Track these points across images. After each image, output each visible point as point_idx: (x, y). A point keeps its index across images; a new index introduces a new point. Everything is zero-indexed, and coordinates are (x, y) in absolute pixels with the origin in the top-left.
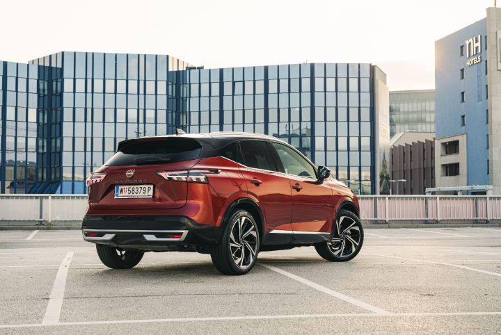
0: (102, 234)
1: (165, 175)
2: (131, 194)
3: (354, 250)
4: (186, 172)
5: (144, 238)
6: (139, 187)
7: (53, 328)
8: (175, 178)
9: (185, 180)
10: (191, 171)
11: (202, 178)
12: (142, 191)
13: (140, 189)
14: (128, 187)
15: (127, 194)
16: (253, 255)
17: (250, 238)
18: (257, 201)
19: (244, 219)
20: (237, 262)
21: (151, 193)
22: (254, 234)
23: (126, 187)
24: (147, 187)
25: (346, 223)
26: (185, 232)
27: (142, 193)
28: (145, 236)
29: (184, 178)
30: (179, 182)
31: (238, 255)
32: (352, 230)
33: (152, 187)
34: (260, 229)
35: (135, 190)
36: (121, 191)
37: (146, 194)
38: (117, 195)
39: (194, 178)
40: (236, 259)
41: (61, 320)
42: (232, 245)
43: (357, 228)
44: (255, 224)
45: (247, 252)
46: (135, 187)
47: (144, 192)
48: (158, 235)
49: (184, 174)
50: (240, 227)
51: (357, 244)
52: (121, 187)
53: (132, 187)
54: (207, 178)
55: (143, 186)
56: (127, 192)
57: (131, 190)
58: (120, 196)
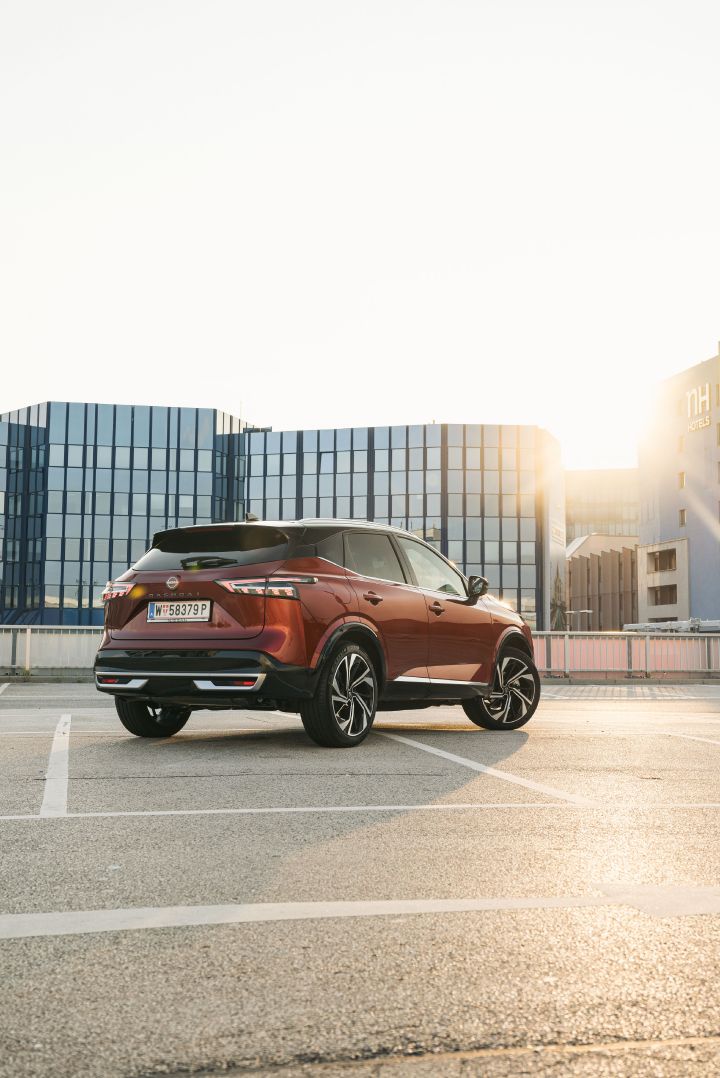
0: (127, 679)
1: (230, 585)
2: (174, 616)
3: (525, 711)
4: (263, 580)
5: (195, 686)
6: (186, 604)
7: (60, 821)
8: (245, 590)
9: (261, 592)
10: (272, 580)
11: (289, 591)
12: (192, 610)
13: (188, 608)
14: (169, 604)
15: (168, 614)
16: (367, 715)
17: (363, 689)
18: (374, 629)
19: (354, 656)
20: (343, 726)
21: (206, 613)
22: (370, 681)
23: (165, 604)
24: (200, 603)
25: (512, 670)
26: (261, 677)
27: (192, 615)
28: (196, 682)
29: (259, 590)
30: (253, 596)
31: (345, 715)
32: (522, 680)
33: (208, 603)
34: (378, 674)
35: (181, 610)
36: (159, 611)
37: (199, 615)
38: (152, 618)
39: (276, 590)
40: (341, 722)
41: (69, 810)
42: (334, 698)
43: (529, 677)
44: (371, 666)
45: (359, 711)
46: (181, 604)
47: (197, 612)
48: (216, 681)
49: (260, 584)
50: (348, 669)
51: (531, 703)
52: (158, 604)
53: (176, 604)
54: (297, 591)
55: (193, 603)
56: (168, 612)
57: (174, 608)
58: (158, 618)
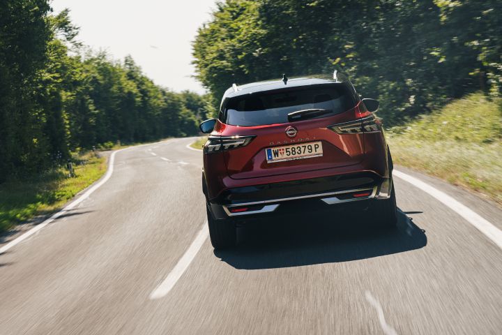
0: (261, 206)
1: (338, 129)
2: (291, 156)
5: (324, 202)
6: (301, 146)
8: (349, 131)
9: (359, 131)
12: (307, 150)
13: (302, 149)
14: (284, 148)
15: (285, 155)
21: (320, 151)
23: (282, 148)
24: (313, 145)
26: (375, 189)
27: (307, 153)
28: (323, 200)
33: (320, 144)
35: (297, 151)
36: (276, 154)
37: (314, 152)
38: (271, 159)
46: (296, 146)
47: (311, 151)
52: (276, 149)
53: (291, 147)
55: (307, 145)
56: (285, 153)
57: (290, 150)
58: (275, 159)
